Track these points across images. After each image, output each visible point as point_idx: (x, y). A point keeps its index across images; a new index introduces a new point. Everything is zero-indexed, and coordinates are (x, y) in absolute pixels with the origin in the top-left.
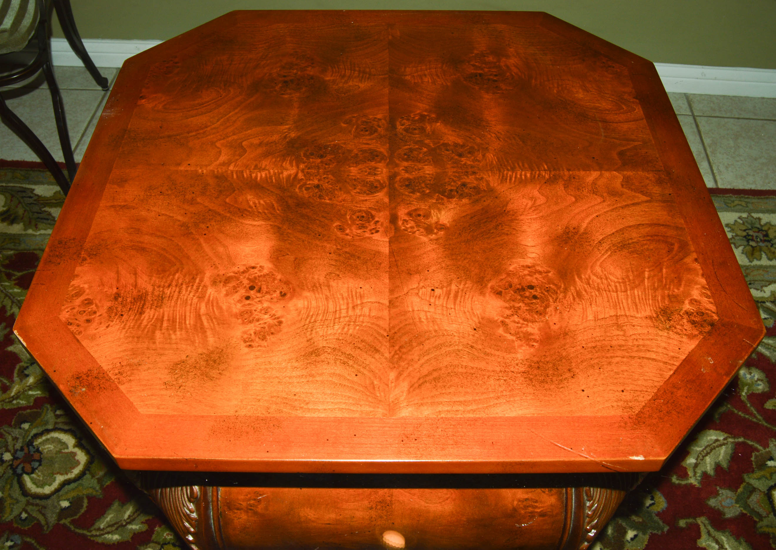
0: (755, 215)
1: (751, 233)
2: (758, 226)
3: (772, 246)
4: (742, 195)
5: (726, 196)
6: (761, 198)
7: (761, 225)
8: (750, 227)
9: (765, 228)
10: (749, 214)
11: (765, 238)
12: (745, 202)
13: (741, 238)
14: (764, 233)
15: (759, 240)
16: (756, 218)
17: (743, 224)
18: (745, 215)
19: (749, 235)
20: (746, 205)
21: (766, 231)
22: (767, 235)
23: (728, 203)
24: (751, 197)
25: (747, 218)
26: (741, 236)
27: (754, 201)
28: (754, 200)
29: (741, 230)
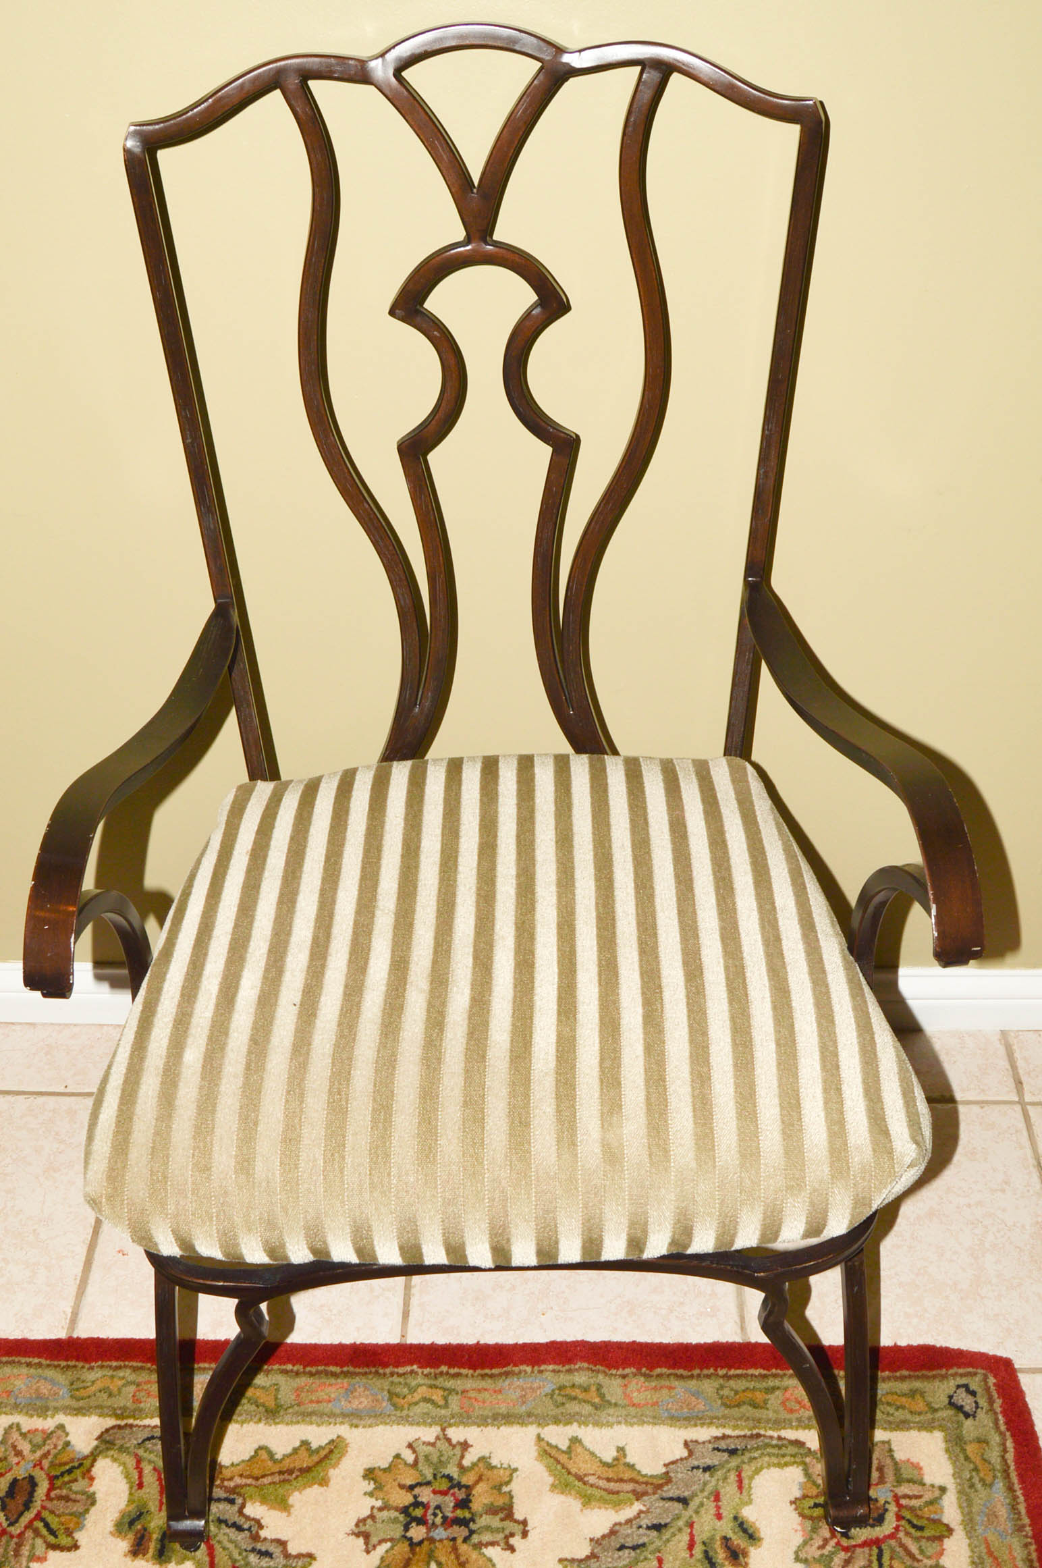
0: (457, 1434)
1: (425, 1495)
2: (453, 1471)
3: (466, 1540)
4: (444, 1368)
5: (401, 1370)
6: (491, 1376)
7: (461, 1466)
8: (430, 1477)
9: (468, 1479)
10: (443, 1430)
11: (460, 1513)
12: (444, 1389)
13: (397, 1514)
14: (461, 1495)
15: (438, 1520)
16: (459, 1443)
17: (415, 1464)
18: (429, 1434)
19: (417, 1504)
20: (446, 1399)
21: (467, 1487)
22: (464, 1504)
23: (398, 1395)
24: (464, 1371)
25: (433, 1445)
26: (396, 1509)
27: (469, 1384)
28: (469, 1381)
29: (401, 1486)
